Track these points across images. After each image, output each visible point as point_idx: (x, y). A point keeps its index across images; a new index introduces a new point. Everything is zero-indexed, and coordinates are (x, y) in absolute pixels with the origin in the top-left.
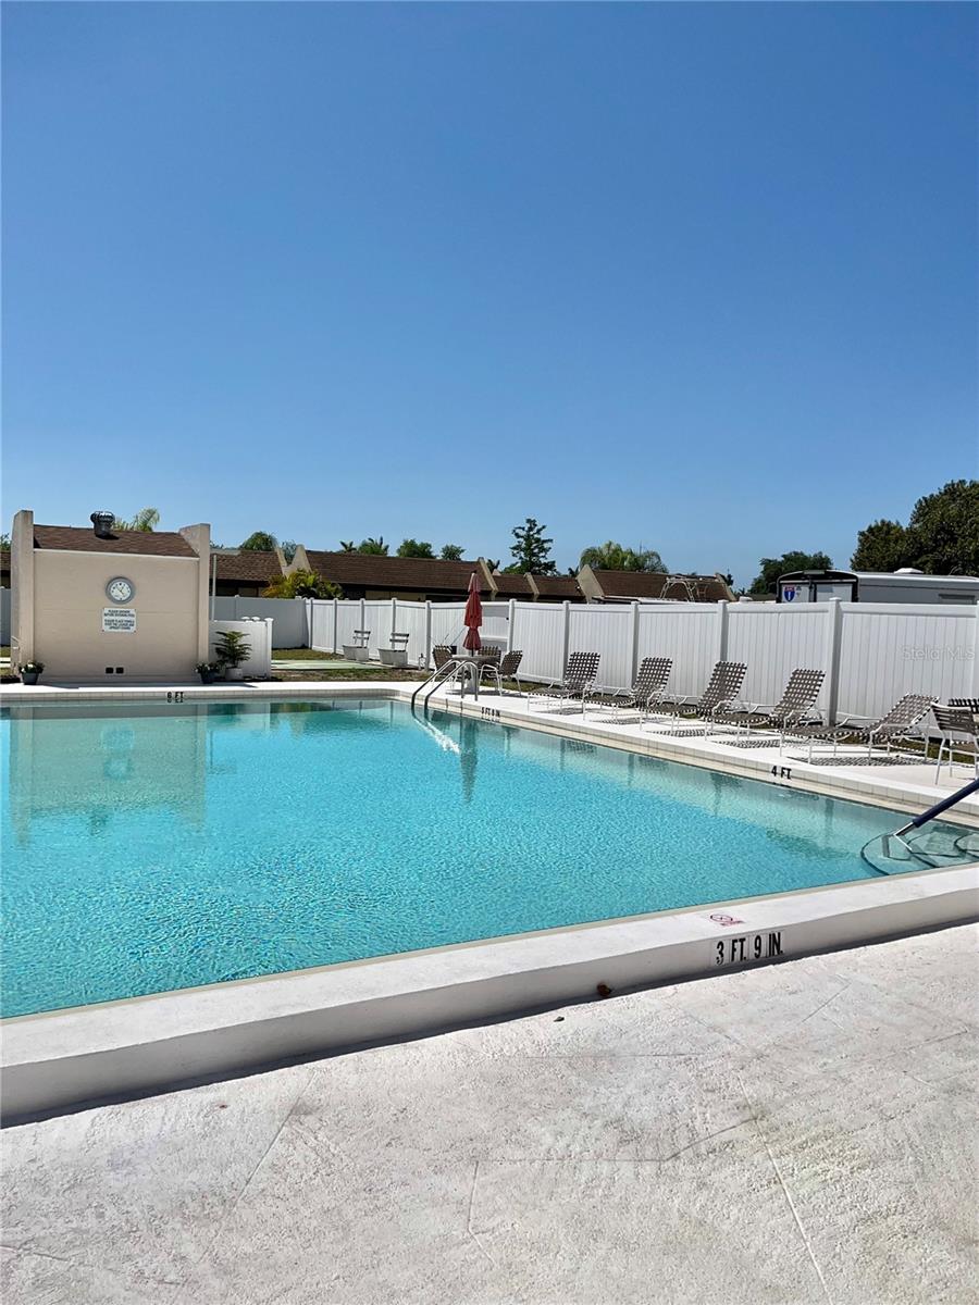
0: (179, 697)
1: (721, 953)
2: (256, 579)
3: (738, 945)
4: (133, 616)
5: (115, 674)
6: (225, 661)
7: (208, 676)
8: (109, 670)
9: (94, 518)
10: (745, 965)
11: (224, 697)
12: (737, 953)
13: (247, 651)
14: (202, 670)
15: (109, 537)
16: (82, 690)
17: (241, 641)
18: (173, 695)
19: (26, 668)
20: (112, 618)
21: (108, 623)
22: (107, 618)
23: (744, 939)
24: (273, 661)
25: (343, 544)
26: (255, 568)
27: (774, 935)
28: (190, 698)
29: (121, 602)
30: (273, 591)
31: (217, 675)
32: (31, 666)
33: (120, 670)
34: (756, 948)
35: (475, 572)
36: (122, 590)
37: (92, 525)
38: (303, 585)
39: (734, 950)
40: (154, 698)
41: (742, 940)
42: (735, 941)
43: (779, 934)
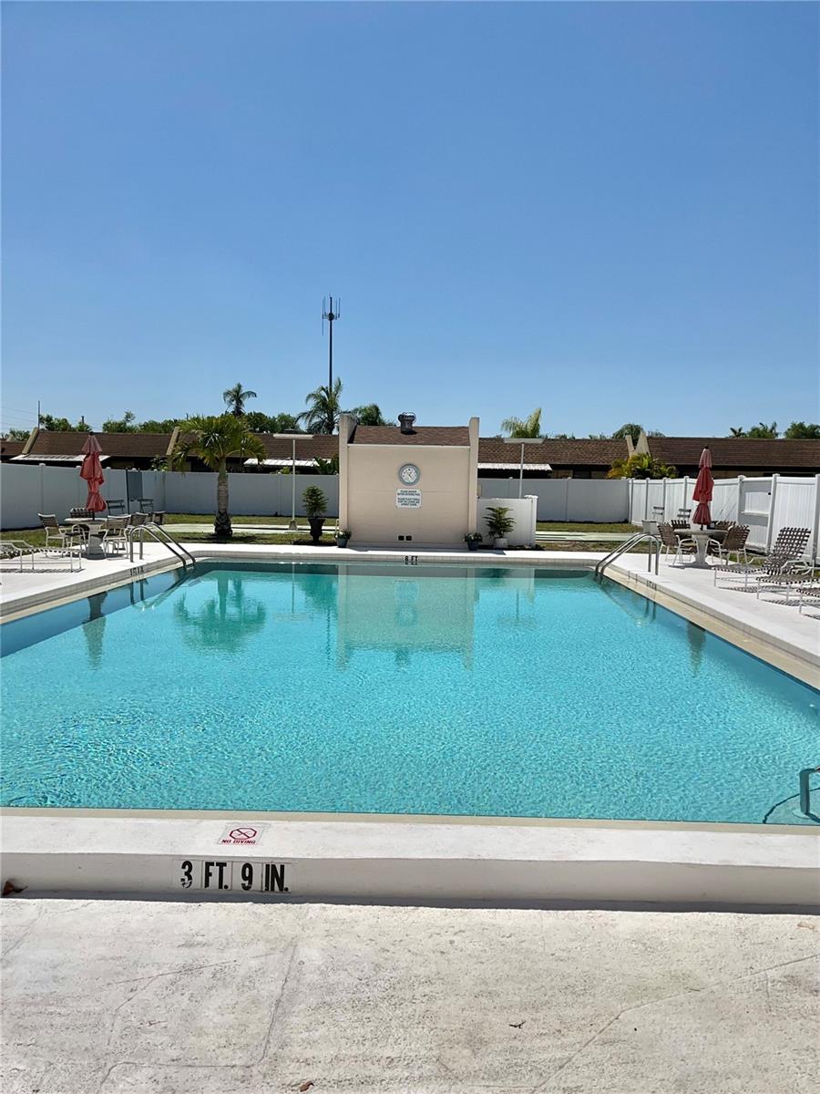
0: (414, 560)
1: (187, 874)
2: (601, 463)
3: (214, 870)
4: (418, 495)
5: (404, 541)
6: (495, 531)
7: (473, 543)
8: (401, 538)
9: (402, 418)
10: (223, 894)
11: (487, 563)
12: (214, 880)
13: (511, 524)
14: (467, 539)
15: (411, 432)
16: (370, 552)
17: (507, 515)
18: (410, 558)
19: (339, 535)
20: (402, 497)
21: (400, 500)
22: (400, 496)
23: (225, 865)
24: (537, 533)
25: (733, 430)
26: (606, 454)
27: (274, 867)
28: (423, 562)
29: (409, 484)
30: (614, 474)
31: (480, 543)
32: (341, 533)
33: (409, 538)
34: (244, 878)
35: (707, 448)
36: (410, 475)
37: (399, 424)
38: (638, 467)
39: (208, 874)
40: (395, 560)
41: (221, 865)
42: (208, 864)
43: (282, 867)
